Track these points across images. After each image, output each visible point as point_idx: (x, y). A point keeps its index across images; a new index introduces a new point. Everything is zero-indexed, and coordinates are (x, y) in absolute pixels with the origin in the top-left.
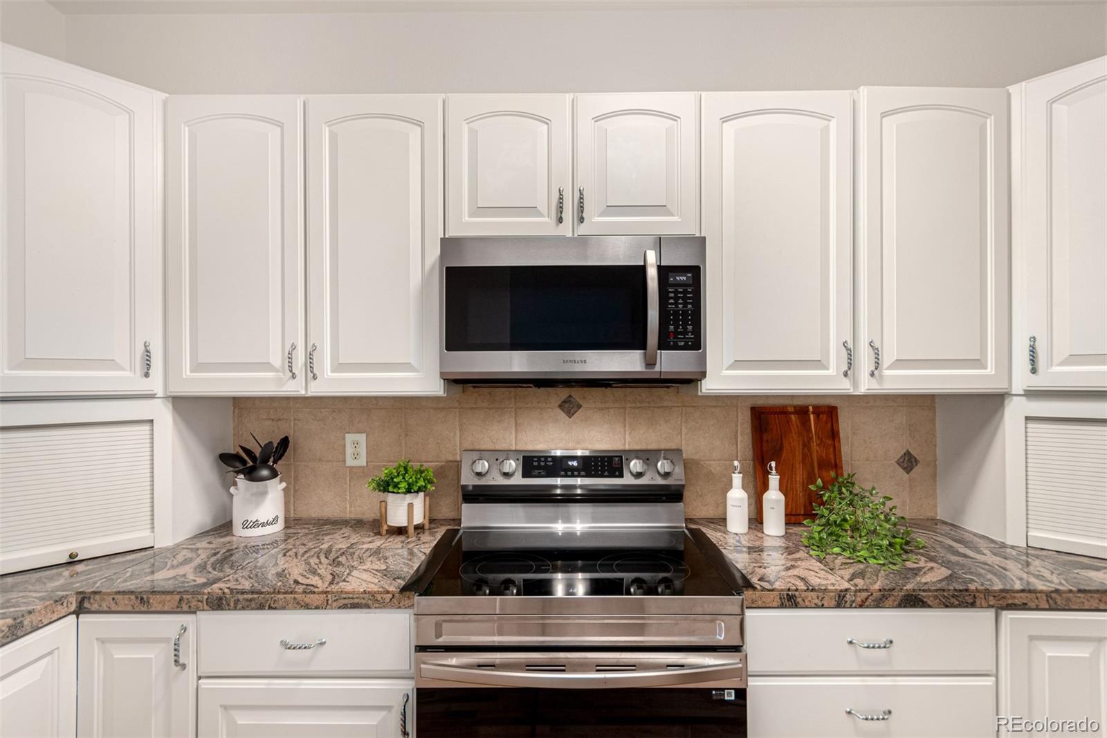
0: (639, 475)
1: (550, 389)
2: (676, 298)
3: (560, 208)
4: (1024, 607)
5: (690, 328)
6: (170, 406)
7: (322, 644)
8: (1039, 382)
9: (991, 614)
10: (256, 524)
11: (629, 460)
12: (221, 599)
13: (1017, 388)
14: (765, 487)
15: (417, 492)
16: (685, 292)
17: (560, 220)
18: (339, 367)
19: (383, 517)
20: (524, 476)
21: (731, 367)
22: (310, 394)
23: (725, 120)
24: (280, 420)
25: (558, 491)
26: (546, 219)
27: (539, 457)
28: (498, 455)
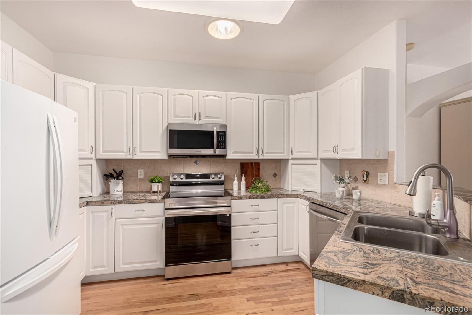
0: (214, 178)
1: (192, 158)
2: (220, 138)
3: (195, 117)
4: (282, 197)
5: (223, 144)
6: (96, 162)
7: (144, 210)
8: (293, 157)
9: (276, 199)
10: (117, 191)
11: (211, 175)
12: (121, 202)
13: (290, 158)
14: (242, 180)
15: (160, 182)
16: (222, 137)
17: (195, 119)
18: (141, 152)
19: (151, 189)
20: (186, 179)
21: (233, 153)
22: (134, 158)
23: (232, 99)
24: (119, 166)
25: (194, 183)
26: (192, 119)
27: (190, 175)
28: (179, 174)
